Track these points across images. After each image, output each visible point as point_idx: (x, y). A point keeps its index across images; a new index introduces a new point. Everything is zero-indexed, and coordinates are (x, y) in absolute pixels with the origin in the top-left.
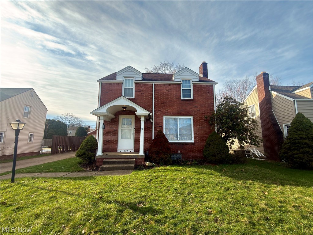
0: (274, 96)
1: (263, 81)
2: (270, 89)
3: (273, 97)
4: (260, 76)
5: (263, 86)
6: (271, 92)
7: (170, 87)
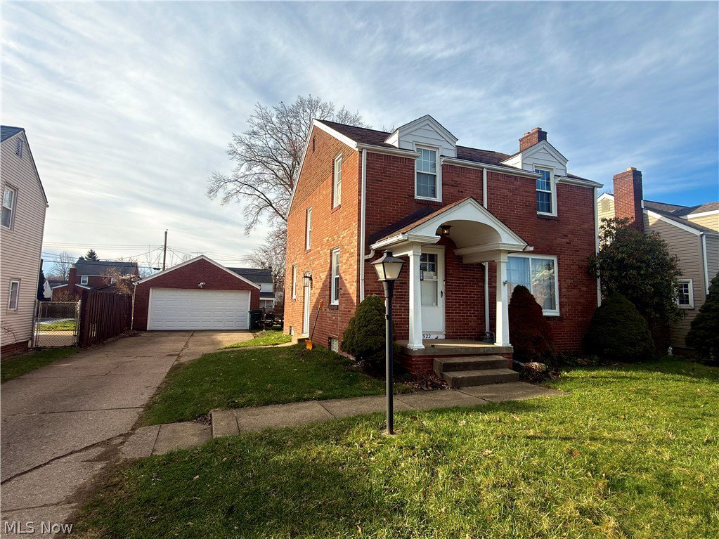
0: (651, 222)
1: (632, 187)
2: (643, 207)
3: (650, 224)
4: (624, 175)
5: (633, 197)
6: (644, 211)
7: (516, 183)
